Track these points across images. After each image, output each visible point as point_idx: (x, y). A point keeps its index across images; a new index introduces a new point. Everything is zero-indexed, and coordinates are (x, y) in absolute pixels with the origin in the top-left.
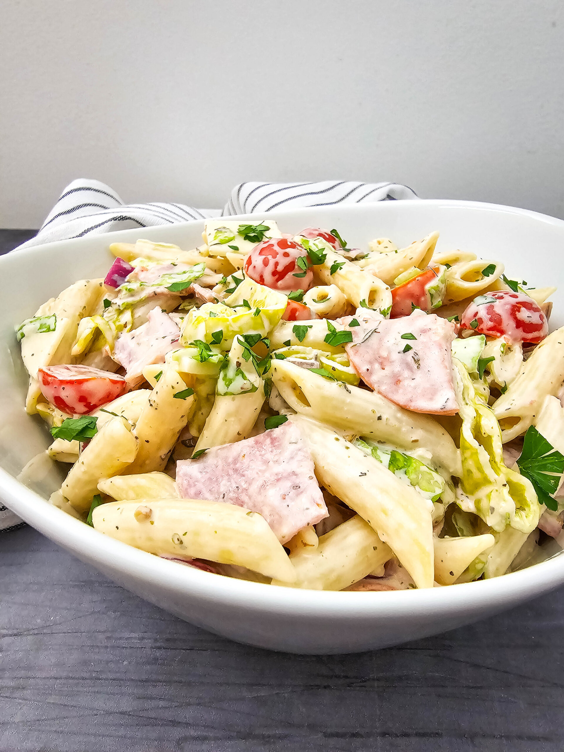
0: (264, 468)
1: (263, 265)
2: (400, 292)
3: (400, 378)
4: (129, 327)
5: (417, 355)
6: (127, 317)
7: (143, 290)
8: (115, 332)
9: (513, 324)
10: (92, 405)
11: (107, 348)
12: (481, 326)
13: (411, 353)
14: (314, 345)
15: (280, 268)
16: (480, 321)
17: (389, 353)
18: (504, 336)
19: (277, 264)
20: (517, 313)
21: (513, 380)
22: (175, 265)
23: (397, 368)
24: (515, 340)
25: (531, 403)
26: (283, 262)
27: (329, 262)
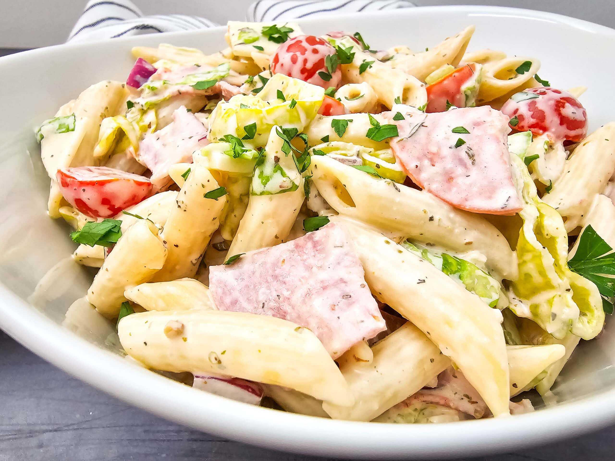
0: (306, 274)
1: (291, 63)
2: (434, 89)
3: (453, 175)
4: (153, 127)
5: (471, 149)
6: (151, 117)
7: (166, 88)
8: (138, 133)
9: (557, 120)
10: (116, 208)
11: (131, 149)
12: (522, 124)
13: (464, 148)
14: (356, 141)
15: (309, 65)
16: (521, 118)
17: (439, 148)
18: (546, 133)
19: (305, 61)
20: (561, 109)
21: (557, 179)
22: (198, 66)
23: (449, 164)
24: (558, 137)
25: (581, 202)
26: (312, 59)
27: (358, 61)
